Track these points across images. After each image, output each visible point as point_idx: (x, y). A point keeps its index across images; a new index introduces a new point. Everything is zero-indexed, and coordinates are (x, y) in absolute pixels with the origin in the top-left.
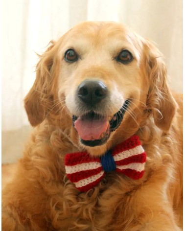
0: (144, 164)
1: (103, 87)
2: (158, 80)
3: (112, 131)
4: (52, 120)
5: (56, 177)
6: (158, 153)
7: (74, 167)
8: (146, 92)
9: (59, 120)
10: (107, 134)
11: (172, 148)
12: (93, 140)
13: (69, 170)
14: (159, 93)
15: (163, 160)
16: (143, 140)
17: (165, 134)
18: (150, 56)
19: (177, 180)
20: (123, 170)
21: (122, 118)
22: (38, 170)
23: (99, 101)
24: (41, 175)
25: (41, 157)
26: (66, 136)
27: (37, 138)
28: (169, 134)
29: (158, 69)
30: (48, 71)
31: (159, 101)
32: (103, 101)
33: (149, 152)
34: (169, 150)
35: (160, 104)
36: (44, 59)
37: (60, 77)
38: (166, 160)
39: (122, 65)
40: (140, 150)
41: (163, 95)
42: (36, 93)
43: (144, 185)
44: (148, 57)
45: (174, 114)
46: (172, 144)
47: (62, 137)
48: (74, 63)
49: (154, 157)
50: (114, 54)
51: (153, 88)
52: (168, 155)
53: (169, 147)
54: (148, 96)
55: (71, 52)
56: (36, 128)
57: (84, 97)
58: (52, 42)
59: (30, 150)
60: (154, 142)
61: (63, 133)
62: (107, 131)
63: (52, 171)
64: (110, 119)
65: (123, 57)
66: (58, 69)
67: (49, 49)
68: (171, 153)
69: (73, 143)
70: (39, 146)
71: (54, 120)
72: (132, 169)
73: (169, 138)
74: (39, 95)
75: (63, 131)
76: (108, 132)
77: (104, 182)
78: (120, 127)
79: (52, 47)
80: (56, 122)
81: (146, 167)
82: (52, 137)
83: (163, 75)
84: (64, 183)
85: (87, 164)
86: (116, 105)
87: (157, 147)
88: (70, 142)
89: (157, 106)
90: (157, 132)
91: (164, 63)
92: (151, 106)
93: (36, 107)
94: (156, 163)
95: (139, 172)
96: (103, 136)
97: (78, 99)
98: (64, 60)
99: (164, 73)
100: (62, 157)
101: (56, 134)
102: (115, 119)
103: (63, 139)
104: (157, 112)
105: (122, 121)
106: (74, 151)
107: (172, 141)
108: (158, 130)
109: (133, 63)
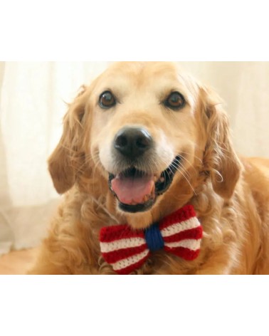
0: (200, 240)
1: (146, 135)
2: (218, 132)
3: (159, 194)
4: (84, 185)
5: (90, 259)
6: (218, 229)
7: (111, 244)
8: (202, 148)
9: (91, 185)
10: (152, 198)
11: (236, 222)
12: (134, 204)
13: (105, 248)
14: (219, 150)
15: (224, 238)
16: (199, 211)
17: (226, 205)
18: (207, 103)
19: (242, 265)
20: (173, 248)
21: (172, 180)
22: (67, 251)
23: (141, 153)
24: (70, 258)
25: (71, 235)
26: (101, 205)
27: (66, 211)
28: (232, 204)
29: (217, 118)
30: (78, 121)
31: (219, 160)
32: (146, 153)
33: (206, 226)
34: (232, 225)
35: (220, 164)
36: (74, 107)
37: (92, 129)
38: (228, 238)
39: (171, 111)
40: (194, 223)
41: (223, 152)
42: (64, 151)
43: (200, 269)
44: (205, 104)
45: (238, 177)
46: (236, 216)
47: (96, 206)
48: (111, 109)
49: (212, 233)
50: (161, 97)
51: (211, 143)
52: (231, 231)
53: (232, 221)
54: (204, 153)
55: (107, 95)
56: (63, 196)
57: (122, 148)
58: (84, 87)
59: (57, 226)
60: (212, 213)
61: (97, 202)
62: (152, 193)
63: (84, 252)
64: (156, 179)
65: (173, 101)
66: (91, 119)
67: (79, 95)
68: (234, 229)
69: (110, 215)
70: (67, 221)
71: (86, 184)
72: (185, 247)
73: (231, 210)
74: (68, 153)
75: (97, 199)
76: (154, 196)
77: (149, 264)
78: (168, 191)
79: (83, 92)
80: (88, 187)
81: (202, 245)
82: (83, 207)
83: (224, 128)
84: (99, 267)
85: (128, 240)
86: (164, 160)
87: (217, 221)
88: (105, 213)
89: (216, 167)
90: (217, 201)
91: (225, 113)
92: (208, 167)
93: (63, 169)
94: (215, 241)
95: (193, 251)
96: (146, 199)
97: (115, 150)
98: (98, 107)
99: (225, 125)
100: (96, 233)
101: (88, 203)
102: (162, 180)
103: (97, 210)
104: (217, 174)
105: (171, 183)
106: (111, 224)
107: (235, 214)
108: (218, 199)
109: (186, 109)
